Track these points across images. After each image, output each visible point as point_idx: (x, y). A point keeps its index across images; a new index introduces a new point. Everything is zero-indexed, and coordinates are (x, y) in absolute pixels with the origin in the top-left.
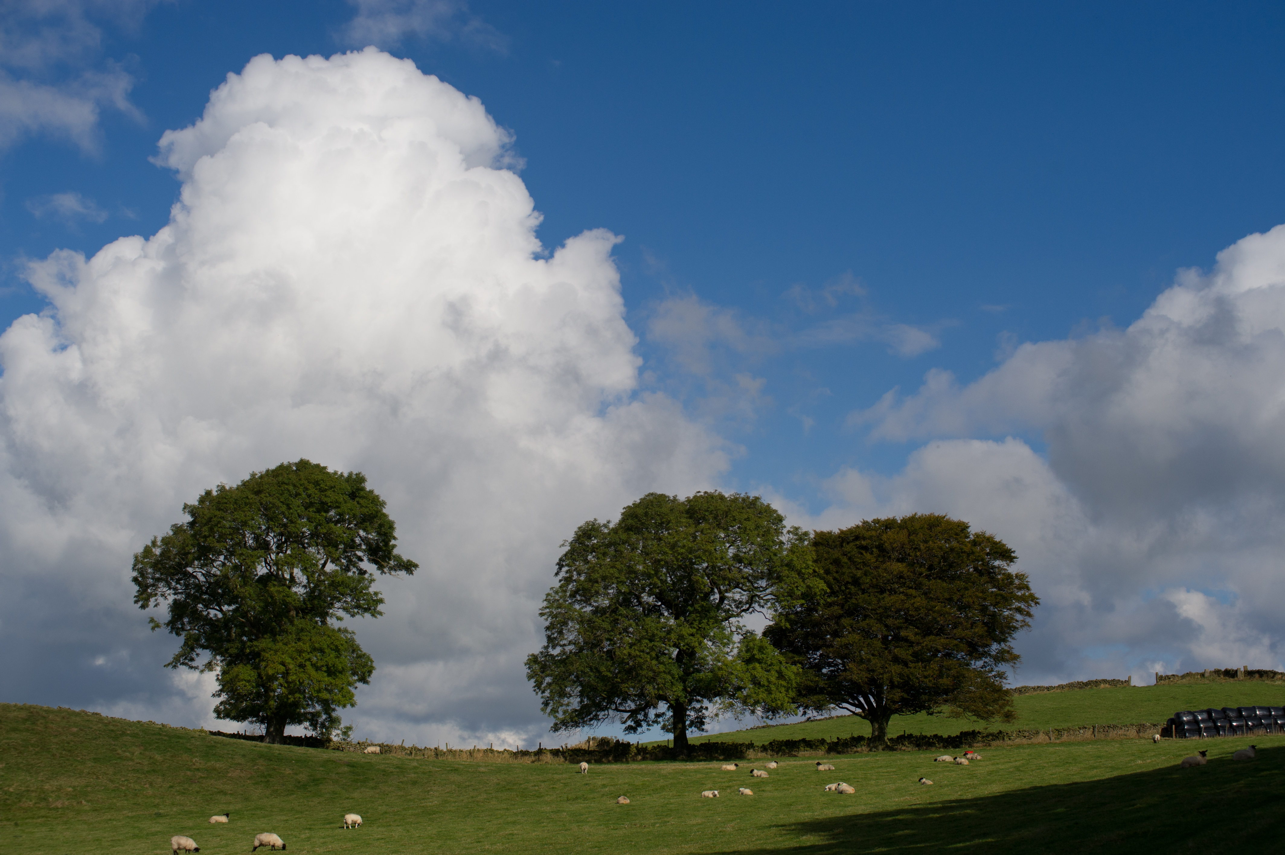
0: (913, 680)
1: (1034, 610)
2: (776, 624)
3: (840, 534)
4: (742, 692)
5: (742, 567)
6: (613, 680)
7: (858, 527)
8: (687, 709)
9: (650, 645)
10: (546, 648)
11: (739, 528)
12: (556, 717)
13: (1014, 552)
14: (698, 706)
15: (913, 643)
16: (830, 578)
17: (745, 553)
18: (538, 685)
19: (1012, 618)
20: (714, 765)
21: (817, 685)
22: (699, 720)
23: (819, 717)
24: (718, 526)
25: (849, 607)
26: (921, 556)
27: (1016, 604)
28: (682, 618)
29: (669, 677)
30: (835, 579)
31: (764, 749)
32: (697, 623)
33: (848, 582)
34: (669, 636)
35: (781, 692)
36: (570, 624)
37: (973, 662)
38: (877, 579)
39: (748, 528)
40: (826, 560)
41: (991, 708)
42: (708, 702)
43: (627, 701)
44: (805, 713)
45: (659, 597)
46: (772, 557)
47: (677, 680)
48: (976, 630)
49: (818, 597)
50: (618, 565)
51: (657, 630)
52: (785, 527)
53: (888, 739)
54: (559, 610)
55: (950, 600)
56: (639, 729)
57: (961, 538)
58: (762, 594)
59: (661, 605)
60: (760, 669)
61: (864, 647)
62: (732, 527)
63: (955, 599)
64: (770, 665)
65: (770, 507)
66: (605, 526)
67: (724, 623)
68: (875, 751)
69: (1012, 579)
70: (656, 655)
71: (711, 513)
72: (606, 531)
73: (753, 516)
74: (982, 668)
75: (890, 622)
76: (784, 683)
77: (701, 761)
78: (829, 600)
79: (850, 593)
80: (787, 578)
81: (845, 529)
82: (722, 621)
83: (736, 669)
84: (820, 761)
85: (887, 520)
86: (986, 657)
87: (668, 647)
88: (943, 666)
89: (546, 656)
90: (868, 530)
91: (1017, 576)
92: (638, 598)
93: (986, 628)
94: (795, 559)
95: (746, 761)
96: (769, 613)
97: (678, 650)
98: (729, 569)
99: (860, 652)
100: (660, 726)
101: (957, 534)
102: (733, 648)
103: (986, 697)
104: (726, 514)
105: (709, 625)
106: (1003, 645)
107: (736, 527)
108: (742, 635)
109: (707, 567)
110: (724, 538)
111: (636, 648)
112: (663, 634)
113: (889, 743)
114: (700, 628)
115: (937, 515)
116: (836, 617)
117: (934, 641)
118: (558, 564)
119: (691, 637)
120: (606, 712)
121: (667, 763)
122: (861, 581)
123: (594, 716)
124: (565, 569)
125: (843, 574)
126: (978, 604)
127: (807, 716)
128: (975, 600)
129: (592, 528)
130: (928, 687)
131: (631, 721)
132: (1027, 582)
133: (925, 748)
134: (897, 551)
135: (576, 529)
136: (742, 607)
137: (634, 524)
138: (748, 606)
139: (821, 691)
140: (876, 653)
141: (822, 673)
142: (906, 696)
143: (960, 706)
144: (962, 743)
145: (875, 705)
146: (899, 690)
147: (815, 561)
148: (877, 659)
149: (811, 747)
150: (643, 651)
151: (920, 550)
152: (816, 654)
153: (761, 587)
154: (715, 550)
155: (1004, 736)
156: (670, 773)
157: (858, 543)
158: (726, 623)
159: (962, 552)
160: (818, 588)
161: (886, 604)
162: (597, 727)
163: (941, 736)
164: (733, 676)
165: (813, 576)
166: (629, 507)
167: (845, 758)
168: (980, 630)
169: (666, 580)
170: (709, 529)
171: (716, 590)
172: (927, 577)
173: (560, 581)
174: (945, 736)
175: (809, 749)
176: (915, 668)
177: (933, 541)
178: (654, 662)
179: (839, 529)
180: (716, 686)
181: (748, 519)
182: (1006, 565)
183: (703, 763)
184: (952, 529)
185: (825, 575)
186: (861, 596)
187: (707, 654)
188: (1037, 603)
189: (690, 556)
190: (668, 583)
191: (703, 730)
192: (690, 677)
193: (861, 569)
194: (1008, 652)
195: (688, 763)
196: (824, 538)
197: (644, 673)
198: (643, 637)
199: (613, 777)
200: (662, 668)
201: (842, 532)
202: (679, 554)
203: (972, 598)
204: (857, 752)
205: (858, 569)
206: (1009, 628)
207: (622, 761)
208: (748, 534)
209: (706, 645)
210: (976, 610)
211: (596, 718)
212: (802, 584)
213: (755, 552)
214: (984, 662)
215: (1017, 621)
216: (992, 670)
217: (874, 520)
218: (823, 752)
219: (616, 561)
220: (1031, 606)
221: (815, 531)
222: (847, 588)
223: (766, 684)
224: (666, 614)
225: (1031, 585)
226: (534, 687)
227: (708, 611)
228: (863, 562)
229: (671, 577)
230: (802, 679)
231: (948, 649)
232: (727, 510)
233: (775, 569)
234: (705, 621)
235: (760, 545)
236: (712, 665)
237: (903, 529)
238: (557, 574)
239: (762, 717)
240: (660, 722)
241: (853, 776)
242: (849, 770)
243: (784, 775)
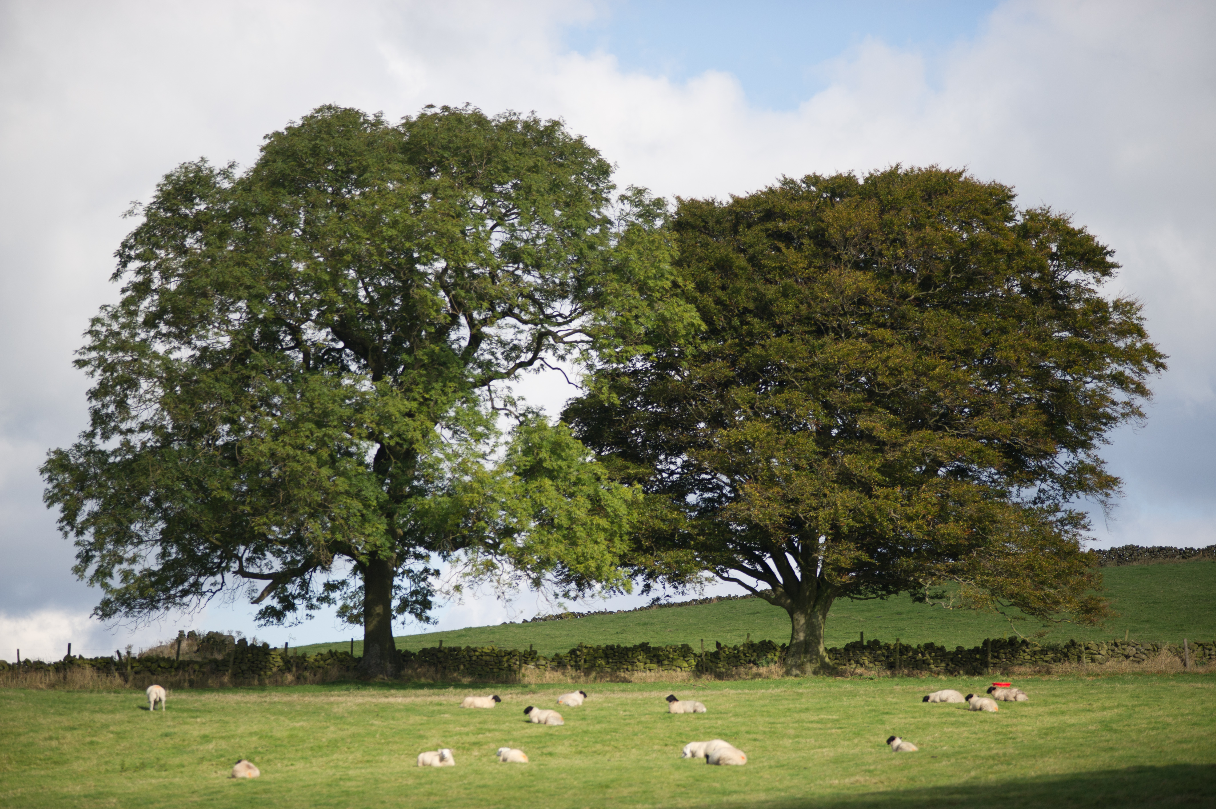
0: (881, 524)
1: (1152, 380)
2: (591, 396)
3: (733, 205)
4: (515, 540)
5: (519, 272)
6: (235, 509)
7: (771, 191)
8: (395, 574)
9: (318, 434)
10: (90, 436)
11: (514, 186)
12: (105, 586)
13: (1111, 253)
14: (417, 566)
15: (884, 444)
16: (708, 300)
17: (527, 241)
18: (69, 517)
19: (1104, 398)
21: (676, 529)
22: (420, 598)
23: (678, 599)
24: (471, 182)
25: (747, 363)
26: (906, 257)
27: (1114, 367)
28: (389, 379)
29: (357, 505)
30: (718, 301)
31: (559, 663)
32: (420, 389)
33: (746, 310)
34: (359, 416)
35: (596, 543)
36: (144, 384)
37: (1014, 489)
38: (809, 306)
39: (534, 188)
40: (700, 260)
41: (1052, 591)
42: (440, 559)
43: (264, 555)
44: (647, 588)
45: (339, 332)
46: (586, 251)
47: (374, 511)
48: (1023, 421)
49: (682, 341)
50: (253, 261)
51: (334, 401)
52: (614, 187)
53: (826, 649)
54: (121, 354)
55: (967, 353)
56: (290, 615)
57: (994, 220)
58: (560, 331)
59: (343, 349)
60: (553, 493)
61: (778, 450)
62: (500, 184)
63: (979, 351)
64: (575, 484)
65: (582, 145)
66: (226, 174)
67: (477, 391)
68: (796, 676)
69: (1107, 311)
70: (331, 456)
71: (456, 152)
72: (226, 185)
73: (546, 163)
74: (1035, 503)
75: (834, 397)
76: (604, 523)
77: (421, 686)
78: (704, 347)
79: (750, 334)
80: (616, 297)
81: (743, 195)
82: (475, 386)
83: (501, 490)
84: (676, 695)
85: (836, 178)
86: (1044, 480)
87: (356, 441)
88: (948, 496)
89: (87, 454)
90: (793, 199)
91: (1117, 305)
92: (296, 332)
93: (1044, 417)
94: (634, 256)
95: (519, 690)
96: (577, 371)
97: (378, 446)
98: (493, 276)
99: (768, 460)
100: (335, 608)
101: (986, 212)
102: (496, 445)
103: (1041, 567)
104: (488, 156)
105: (445, 394)
106: (1081, 454)
107: (509, 186)
108: (517, 417)
109: (445, 270)
110: (482, 209)
111: (287, 439)
112: (347, 412)
113: (827, 660)
114: (426, 399)
115: (943, 168)
116: (719, 384)
117: (929, 441)
118: (120, 254)
119: (407, 419)
120: (219, 578)
121: (348, 690)
122: (775, 309)
123: (192, 585)
124: (135, 265)
125: (738, 291)
126: (1029, 366)
127: (653, 595)
128: (1023, 355)
129: (195, 177)
130: (915, 540)
131: (273, 597)
132: (1140, 318)
133: (906, 671)
134: (855, 246)
135: (161, 180)
136: (518, 357)
137: (288, 171)
138: (530, 355)
139: (684, 542)
140: (803, 463)
141: (687, 505)
142: (865, 558)
143: (983, 585)
144: (986, 665)
145: (798, 575)
146: (852, 545)
147: (677, 263)
148: (806, 476)
149: (660, 663)
150: (302, 448)
151: (904, 244)
152: (675, 463)
153: (560, 315)
154: (463, 232)
155: (1081, 652)
156: (351, 713)
157: (770, 225)
158: (481, 392)
159: (997, 252)
160: (681, 320)
161: (826, 359)
162: (197, 610)
163: (942, 649)
164: (494, 506)
165: (672, 296)
166: (277, 134)
167: (732, 688)
168: (1030, 420)
169: (356, 296)
170: (452, 187)
171: (463, 320)
172: (919, 303)
173: (124, 291)
174: (951, 647)
175: (654, 666)
176: (887, 497)
177: (932, 225)
178: (325, 471)
179: (732, 196)
180: (458, 525)
181: (535, 169)
182: (1092, 281)
183: (426, 691)
184: (977, 201)
185: (698, 294)
186: (773, 340)
187: (441, 456)
188: (1160, 366)
189: (408, 244)
190: (359, 301)
191: (428, 619)
192: (402, 505)
193: (776, 283)
194: (1092, 470)
195: (393, 692)
196: (698, 212)
197: (303, 493)
198: (302, 418)
199: (227, 719)
200: (342, 484)
201: (737, 201)
202: (384, 239)
203: (1015, 351)
204: (759, 675)
205: (768, 281)
206: (1097, 418)
207: (249, 684)
208: (535, 201)
209: (438, 437)
210: (1023, 377)
211: (196, 588)
212: (647, 311)
213: (549, 240)
214: (1040, 491)
215: (1114, 403)
216: (1057, 509)
217: (808, 177)
218: (685, 674)
219: (247, 251)
220: (1147, 372)
221: (678, 198)
222: (743, 323)
223: (565, 523)
224: (353, 367)
225: (1147, 326)
226: (62, 521)
227: (444, 364)
228: (781, 268)
229: (366, 290)
230: (643, 514)
231: (959, 460)
232: (490, 148)
233: (590, 278)
234: (438, 385)
235: (559, 226)
236: (450, 480)
237: (870, 198)
238: (116, 275)
239: (556, 595)
240: (334, 602)
241: (743, 729)
242: (736, 715)
243: (599, 723)
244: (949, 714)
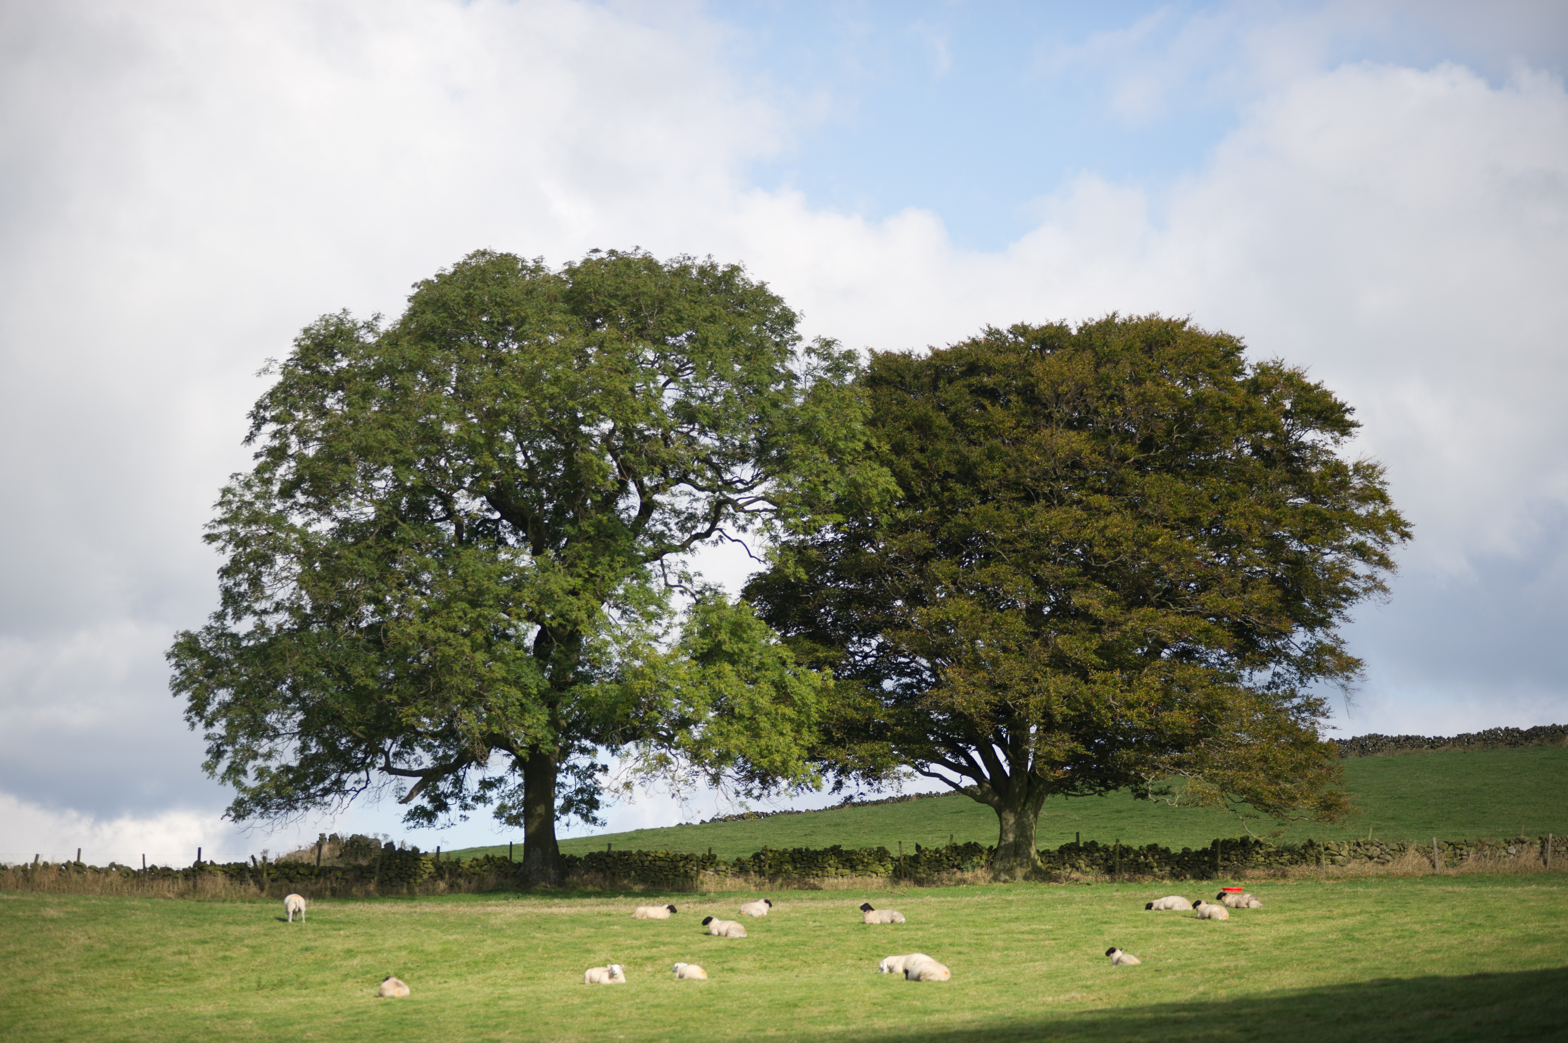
0: (1099, 713)
1: (1396, 551)
2: (775, 570)
3: (931, 358)
4: (690, 732)
5: (694, 434)
6: (381, 698)
7: (975, 343)
8: (559, 770)
9: (473, 614)
10: (220, 616)
11: (689, 338)
12: (238, 784)
13: (1351, 410)
14: (582, 761)
15: (1102, 623)
16: (905, 464)
17: (703, 399)
18: (198, 707)
19: (1343, 571)
20: (619, 906)
21: (870, 719)
22: (586, 796)
23: (873, 797)
24: (641, 333)
25: (949, 533)
26: (1125, 415)
27: (1355, 537)
28: (551, 553)
29: (515, 693)
30: (916, 465)
31: (741, 868)
32: (585, 563)
33: (947, 475)
34: (517, 594)
35: (782, 734)
37: (1246, 673)
38: (1018, 469)
39: (711, 340)
40: (896, 419)
41: (1288, 786)
42: (608, 753)
43: (413, 749)
44: (839, 785)
45: (496, 501)
46: (769, 409)
47: (535, 700)
48: (1255, 597)
49: (876, 509)
50: (399, 423)
51: (490, 578)
52: (799, 338)
53: (1038, 851)
54: (254, 528)
55: (1193, 522)
56: (442, 816)
57: (1222, 374)
58: (741, 498)
59: (500, 519)
60: (733, 678)
61: (984, 630)
62: (673, 335)
63: (1206, 519)
64: (758, 669)
65: (765, 292)
66: (370, 327)
67: (648, 566)
68: (1005, 881)
69: (1346, 475)
70: (486, 639)
71: (624, 300)
72: (370, 339)
73: (723, 312)
74: (1268, 688)
75: (1046, 571)
76: (790, 712)
77: (588, 895)
78: (901, 515)
79: (952, 501)
80: (803, 460)
81: (943, 347)
82: (646, 560)
83: (676, 677)
84: (871, 903)
85: (1046, 327)
86: (1279, 663)
87: (515, 622)
88: (1173, 681)
89: (218, 637)
90: (999, 351)
91: (1357, 469)
92: (447, 501)
93: (1278, 593)
94: (822, 415)
95: (697, 898)
96: (759, 543)
97: (539, 627)
98: (666, 438)
99: (973, 641)
100: (492, 808)
101: (1213, 366)
102: (670, 626)
103: (1275, 759)
104: (660, 305)
105: (613, 569)
106: (1319, 633)
107: (683, 338)
108: (693, 595)
109: (612, 432)
110: (653, 363)
111: (437, 620)
112: (504, 590)
113: (1039, 863)
114: (591, 575)
115: (1165, 317)
116: (918, 557)
117: (1152, 619)
118: (253, 416)
119: (571, 598)
120: (363, 775)
121: (506, 899)
122: (979, 473)
123: (334, 783)
124: (270, 428)
125: (938, 453)
126: (1261, 535)
127: (845, 793)
128: (1255, 524)
129: (337, 330)
130: (1136, 730)
131: (423, 796)
132: (1382, 483)
133: (1127, 876)
134: (1068, 403)
135: (299, 334)
136: (694, 527)
137: (438, 324)
138: (707, 526)
139: (879, 733)
140: (1012, 645)
141: (882, 692)
142: (1081, 750)
143: (1212, 779)
144: (1215, 868)
145: (1007, 769)
146: (1066, 736)
147: (871, 423)
148: (1014, 659)
149: (853, 868)
150: (454, 630)
151: (1122, 401)
152: (869, 645)
153: (741, 481)
154: (632, 390)
155: (1320, 853)
156: (510, 925)
157: (973, 380)
158: (653, 567)
159: (1225, 409)
160: (875, 485)
161: (1037, 528)
162: (340, 810)
163: (1166, 850)
164: (667, 693)
165: (865, 459)
166: (427, 283)
167: (933, 895)
168: (1262, 596)
169: (513, 461)
170: (620, 340)
171: (632, 487)
172: (1140, 466)
173: (257, 457)
174: (1176, 849)
175: (847, 871)
176: (1104, 682)
177: (1154, 380)
178: (480, 656)
179: (931, 348)
180: (628, 715)
181: (711, 319)
182: (1330, 441)
183: (593, 900)
184: (1202, 353)
185: (894, 457)
186: (977, 508)
187: (609, 639)
188: (1405, 535)
189: (571, 403)
190: (517, 466)
191: (595, 820)
192: (566, 693)
193: (981, 444)
194: (1332, 651)
195: (556, 901)
196: (894, 367)
197: (456, 681)
198: (456, 597)
199: (373, 931)
200: (499, 670)
201: (937, 354)
202: (545, 398)
203: (1246, 519)
204: (964, 881)
205: (972, 442)
206: (1336, 593)
207: (398, 893)
208: (712, 354)
209: (605, 617)
210: (1254, 548)
211: (338, 786)
212: (838, 476)
213: (728, 397)
214: (1274, 674)
215: (1355, 577)
216: (1293, 694)
217: (1015, 327)
218: (881, 880)
219: (393, 413)
220: (1391, 542)
221: (871, 351)
222: (944, 489)
223: (747, 712)
224: (511, 540)
225: (1390, 492)
226: (190, 710)
227: (611, 536)
228: (986, 428)
229: (525, 454)
230: (834, 703)
231: (1185, 641)
232: (662, 296)
233: (773, 439)
234: (605, 560)
235: (740, 382)
236: (619, 665)
237: (1084, 350)
238: (249, 439)
239: (737, 793)
240: (491, 801)
241: (946, 941)
242: (938, 926)
243: (786, 935)
244: (1174, 923)
